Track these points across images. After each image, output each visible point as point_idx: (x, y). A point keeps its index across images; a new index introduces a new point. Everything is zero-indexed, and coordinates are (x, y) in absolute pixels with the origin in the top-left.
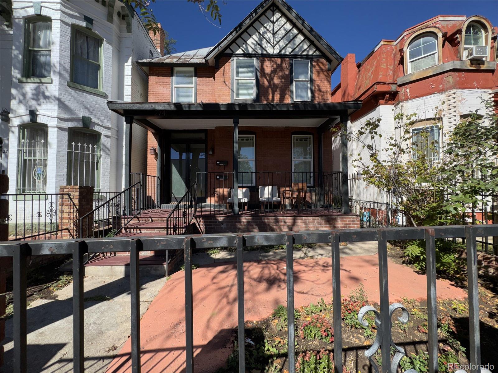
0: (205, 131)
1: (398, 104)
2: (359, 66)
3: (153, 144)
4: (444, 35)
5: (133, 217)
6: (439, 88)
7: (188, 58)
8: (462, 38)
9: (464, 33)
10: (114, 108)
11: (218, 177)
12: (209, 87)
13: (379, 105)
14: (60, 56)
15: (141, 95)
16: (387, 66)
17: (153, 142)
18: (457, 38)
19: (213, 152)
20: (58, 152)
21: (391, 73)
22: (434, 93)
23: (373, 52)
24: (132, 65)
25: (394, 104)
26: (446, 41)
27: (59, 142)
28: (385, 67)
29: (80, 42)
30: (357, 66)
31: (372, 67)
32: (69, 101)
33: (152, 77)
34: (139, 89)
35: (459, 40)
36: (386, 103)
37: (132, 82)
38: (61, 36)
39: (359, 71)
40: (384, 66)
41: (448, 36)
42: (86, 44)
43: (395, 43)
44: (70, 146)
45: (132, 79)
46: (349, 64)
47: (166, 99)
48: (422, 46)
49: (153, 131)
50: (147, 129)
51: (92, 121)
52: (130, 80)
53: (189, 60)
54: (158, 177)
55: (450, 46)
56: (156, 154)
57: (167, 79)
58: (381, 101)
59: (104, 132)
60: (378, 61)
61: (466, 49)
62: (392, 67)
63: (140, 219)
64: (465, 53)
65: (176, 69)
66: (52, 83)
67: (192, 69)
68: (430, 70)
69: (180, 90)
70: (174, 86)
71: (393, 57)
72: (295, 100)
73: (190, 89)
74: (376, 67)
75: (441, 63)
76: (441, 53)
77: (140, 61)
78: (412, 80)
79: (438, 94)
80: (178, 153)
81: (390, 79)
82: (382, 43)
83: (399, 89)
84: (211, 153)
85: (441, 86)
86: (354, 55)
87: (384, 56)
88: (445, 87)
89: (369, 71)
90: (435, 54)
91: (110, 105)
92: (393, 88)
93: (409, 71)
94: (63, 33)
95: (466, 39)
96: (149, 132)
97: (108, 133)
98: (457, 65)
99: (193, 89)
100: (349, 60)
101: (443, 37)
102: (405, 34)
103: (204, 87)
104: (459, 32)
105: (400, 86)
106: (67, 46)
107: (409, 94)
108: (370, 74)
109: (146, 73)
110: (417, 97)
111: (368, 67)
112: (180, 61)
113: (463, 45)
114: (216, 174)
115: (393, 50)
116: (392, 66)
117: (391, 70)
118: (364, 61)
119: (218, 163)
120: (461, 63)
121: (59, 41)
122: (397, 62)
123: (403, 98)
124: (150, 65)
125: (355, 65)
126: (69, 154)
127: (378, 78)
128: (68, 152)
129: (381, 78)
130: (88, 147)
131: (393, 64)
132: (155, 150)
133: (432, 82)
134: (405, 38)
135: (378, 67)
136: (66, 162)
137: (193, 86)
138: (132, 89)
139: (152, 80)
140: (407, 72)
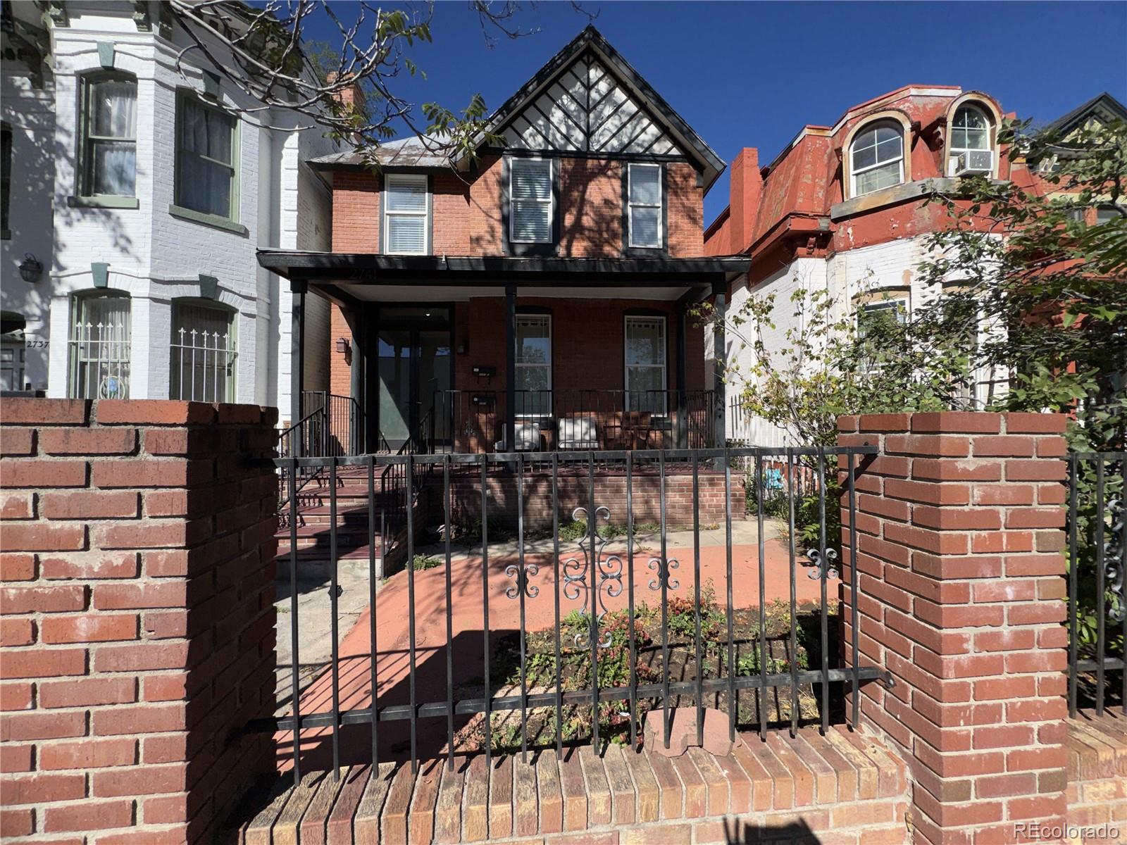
0: (450, 305)
1: (832, 257)
2: (765, 173)
3: (343, 330)
4: (916, 127)
5: (309, 476)
6: (905, 228)
7: (415, 155)
8: (947, 133)
9: (950, 124)
10: (272, 263)
11: (476, 399)
12: (460, 215)
13: (796, 259)
14: (155, 155)
15: (317, 228)
16: (814, 179)
17: (341, 329)
18: (939, 133)
19: (467, 349)
20: (152, 348)
21: (820, 195)
22: (896, 239)
23: (790, 148)
24: (299, 169)
25: (824, 257)
26: (920, 138)
27: (153, 328)
28: (809, 182)
29: (192, 123)
30: (761, 173)
31: (786, 178)
32: (173, 246)
33: (340, 192)
34: (314, 217)
35: (941, 137)
36: (810, 255)
37: (299, 205)
38: (156, 111)
39: (765, 184)
40: (807, 179)
41: (923, 128)
42: (204, 127)
43: (831, 133)
44: (175, 337)
45: (299, 197)
46: (745, 169)
47: (369, 238)
48: (876, 145)
49: (343, 305)
50: (330, 300)
51: (219, 284)
52: (296, 199)
53: (416, 158)
54: (353, 400)
55: (926, 147)
56: (348, 351)
57: (371, 197)
58: (800, 250)
59: (242, 306)
60: (797, 168)
61: (953, 154)
62: (823, 182)
63: (322, 481)
64: (952, 164)
65: (390, 177)
66: (138, 208)
67: (423, 178)
68: (890, 193)
69: (398, 219)
70: (386, 212)
71: (826, 162)
72: (631, 245)
73: (419, 219)
74: (794, 180)
75: (910, 181)
76: (908, 162)
77: (316, 160)
78: (858, 210)
79: (904, 240)
80: (392, 347)
81: (819, 207)
82: (806, 131)
83: (833, 228)
84: (461, 350)
85: (909, 225)
86: (755, 151)
87: (808, 158)
88: (917, 229)
89: (782, 186)
90: (898, 162)
91: (263, 258)
92: (823, 224)
93: (853, 194)
94: (161, 106)
95: (954, 136)
96: (333, 305)
97: (251, 308)
98: (938, 185)
99: (426, 218)
100: (745, 160)
101: (912, 130)
102: (849, 116)
103: (447, 215)
104: (941, 121)
105: (836, 221)
106: (168, 132)
107: (851, 238)
108: (782, 193)
109: (325, 183)
110: (866, 244)
111: (781, 178)
112: (399, 162)
113: (949, 148)
114: (472, 394)
115: (828, 147)
116: (824, 180)
117: (821, 187)
118: (775, 165)
119: (476, 370)
120: (945, 182)
121: (152, 122)
122: (832, 173)
123: (842, 245)
124: (336, 168)
125: (757, 171)
126: (174, 353)
127: (796, 202)
128: (171, 348)
129: (801, 205)
130: (211, 338)
131: (825, 176)
132: (346, 344)
133: (893, 217)
134: (849, 125)
135: (796, 179)
136: (168, 369)
137: (426, 212)
138: (299, 218)
139: (341, 197)
140: (848, 194)
